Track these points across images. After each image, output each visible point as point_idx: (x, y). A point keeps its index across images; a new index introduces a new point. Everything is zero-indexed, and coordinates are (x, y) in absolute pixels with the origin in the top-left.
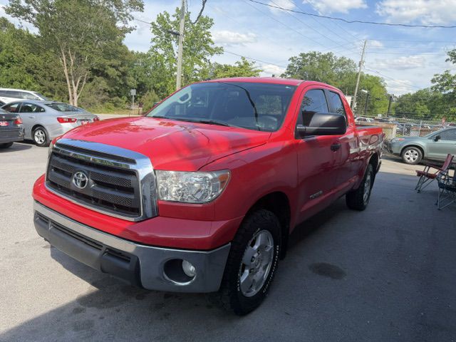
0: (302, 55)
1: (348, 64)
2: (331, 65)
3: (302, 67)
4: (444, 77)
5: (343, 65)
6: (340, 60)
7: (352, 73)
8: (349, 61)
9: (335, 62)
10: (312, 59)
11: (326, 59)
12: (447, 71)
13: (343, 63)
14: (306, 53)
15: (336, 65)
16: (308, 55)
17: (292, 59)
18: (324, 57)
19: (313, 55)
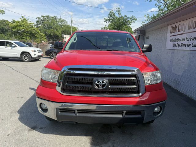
0: (42, 16)
1: (63, 21)
2: (57, 22)
3: (43, 22)
4: (105, 28)
5: (61, 22)
6: (60, 20)
7: (65, 25)
8: (64, 20)
9: (58, 20)
10: (47, 18)
11: (54, 19)
12: (105, 26)
13: (61, 21)
14: (44, 16)
15: (58, 21)
16: (45, 16)
17: (38, 18)
18: (53, 18)
19: (48, 17)
